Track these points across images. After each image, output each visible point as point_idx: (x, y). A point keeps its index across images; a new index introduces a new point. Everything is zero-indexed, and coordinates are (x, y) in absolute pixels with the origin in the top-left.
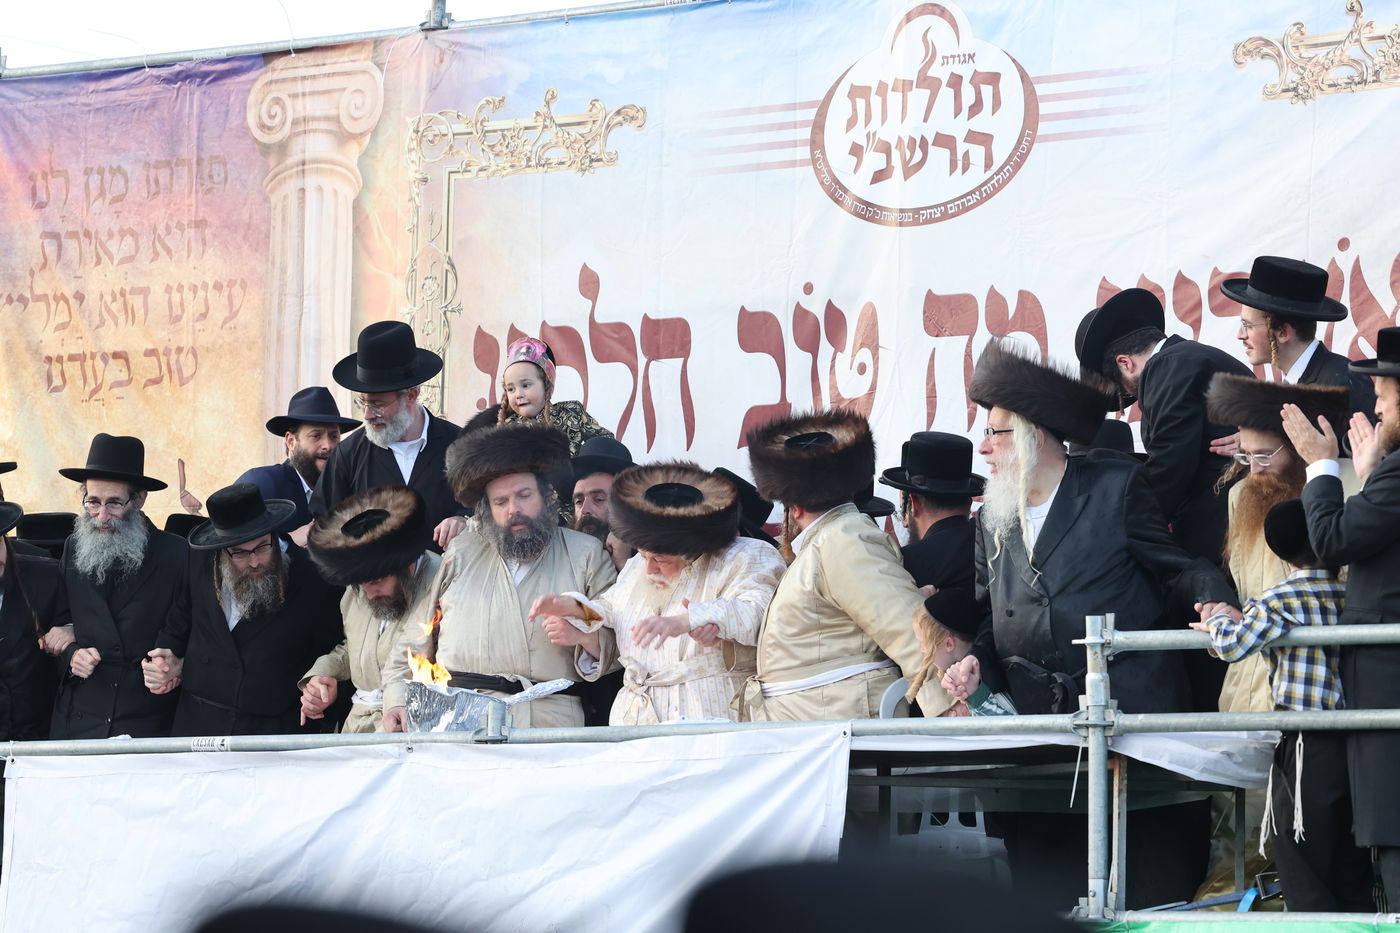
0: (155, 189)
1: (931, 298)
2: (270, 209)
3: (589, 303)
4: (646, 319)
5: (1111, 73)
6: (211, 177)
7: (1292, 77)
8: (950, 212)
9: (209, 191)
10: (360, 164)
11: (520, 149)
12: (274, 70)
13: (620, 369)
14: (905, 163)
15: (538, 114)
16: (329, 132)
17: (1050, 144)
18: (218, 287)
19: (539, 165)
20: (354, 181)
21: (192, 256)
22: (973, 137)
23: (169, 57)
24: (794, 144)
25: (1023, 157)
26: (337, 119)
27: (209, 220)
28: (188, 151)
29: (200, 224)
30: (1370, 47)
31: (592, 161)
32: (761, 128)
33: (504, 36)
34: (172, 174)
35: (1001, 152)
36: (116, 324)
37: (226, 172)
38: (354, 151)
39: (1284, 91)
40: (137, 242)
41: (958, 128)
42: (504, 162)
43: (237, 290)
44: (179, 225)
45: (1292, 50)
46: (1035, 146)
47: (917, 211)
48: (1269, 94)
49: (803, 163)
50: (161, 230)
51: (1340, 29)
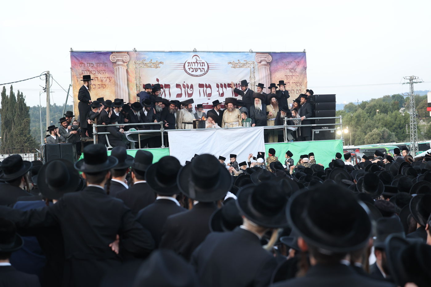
0: (97, 66)
1: (199, 84)
2: (114, 69)
4: (165, 84)
6: (105, 65)
7: (234, 66)
8: (200, 76)
9: (105, 67)
12: (113, 54)
14: (195, 71)
15: (150, 62)
17: (210, 70)
18: (108, 78)
19: (151, 67)
20: (126, 67)
21: (104, 74)
22: (202, 68)
24: (182, 67)
25: (208, 71)
26: (123, 60)
28: (102, 62)
29: (105, 70)
30: (240, 64)
31: (157, 67)
32: (176, 65)
33: (145, 53)
34: (100, 64)
35: (205, 70)
37: (107, 65)
38: (126, 64)
40: (95, 72)
41: (201, 67)
42: (146, 66)
43: (110, 78)
44: (102, 70)
45: (233, 63)
47: (197, 75)
48: (232, 67)
49: (183, 69)
50: (99, 71)
51: (238, 62)
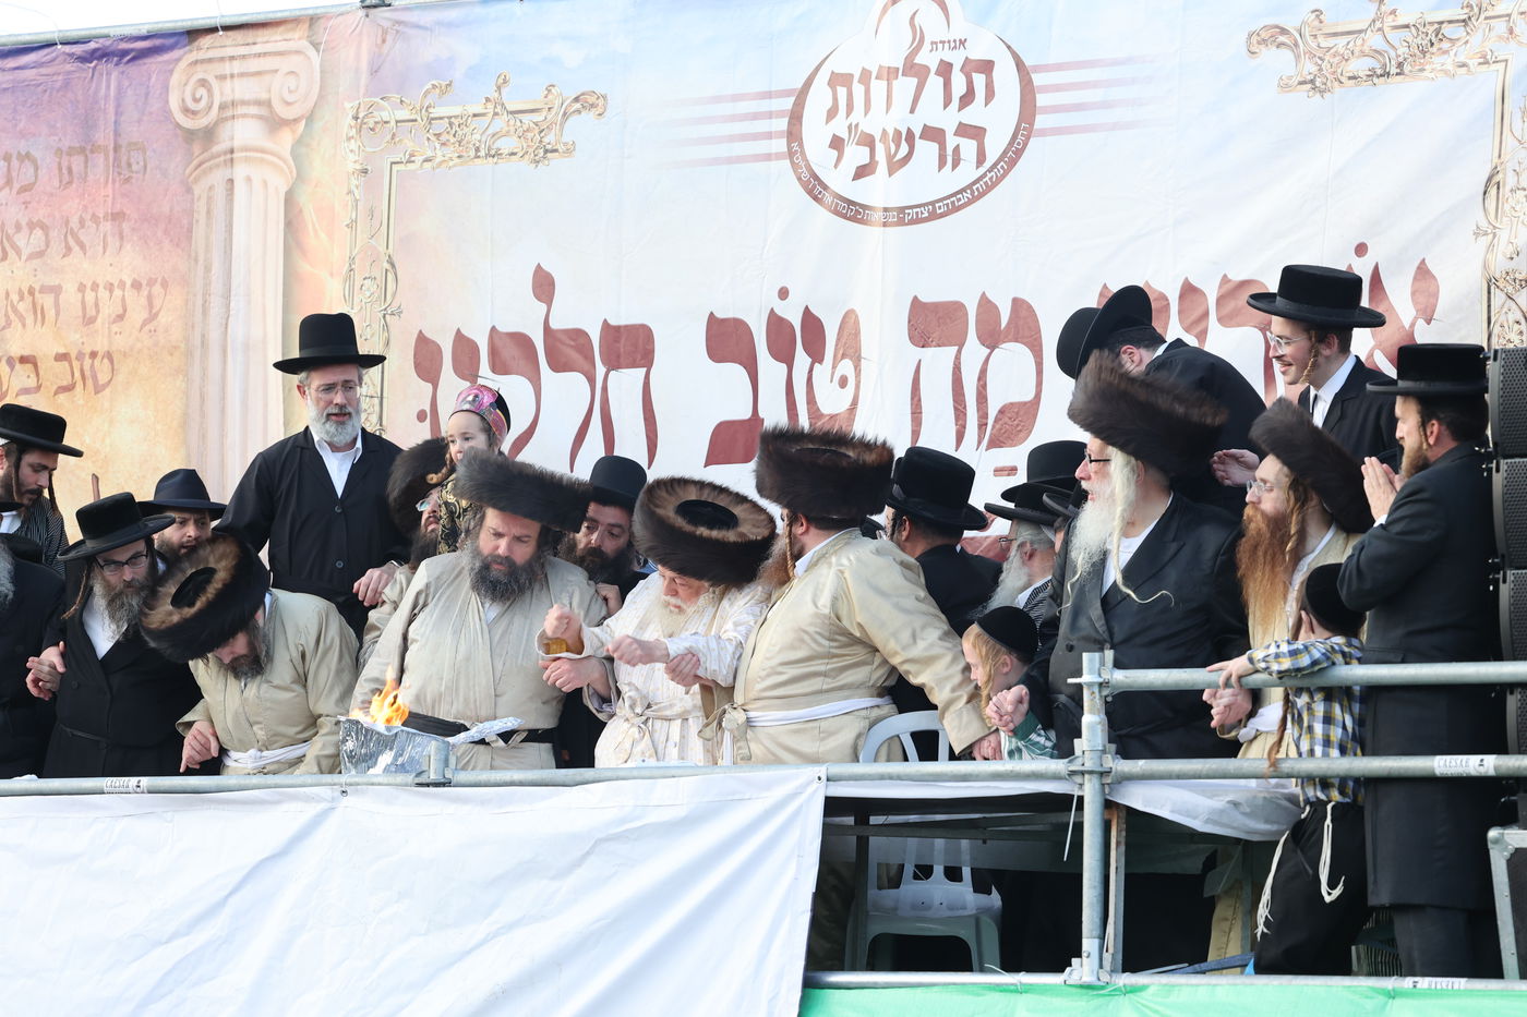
0: (68, 178)
1: (916, 304)
2: (193, 200)
3: (544, 307)
4: (606, 327)
5: (1115, 63)
6: (129, 165)
7: (1309, 68)
8: (939, 212)
9: (127, 180)
10: (295, 155)
11: (468, 137)
12: (199, 49)
13: (576, 380)
14: (890, 158)
15: (488, 100)
16: (260, 117)
17: (1049, 139)
18: (137, 285)
19: (488, 155)
20: (287, 170)
21: (107, 253)
22: (964, 130)
23: (83, 33)
24: (769, 136)
25: (1019, 153)
26: (268, 104)
27: (128, 212)
28: (104, 136)
29: (117, 217)
30: (1392, 35)
31: (546, 151)
32: (734, 118)
33: (452, 15)
34: (86, 162)
35: (995, 146)
36: (24, 325)
37: (145, 161)
38: (287, 138)
39: (1301, 83)
40: (47, 235)
41: (948, 120)
42: (450, 152)
43: (157, 289)
44: (95, 218)
45: (1310, 39)
46: (1032, 141)
47: (902, 210)
48: (1285, 87)
49: (778, 156)
50: (74, 223)
51: (1362, 17)
